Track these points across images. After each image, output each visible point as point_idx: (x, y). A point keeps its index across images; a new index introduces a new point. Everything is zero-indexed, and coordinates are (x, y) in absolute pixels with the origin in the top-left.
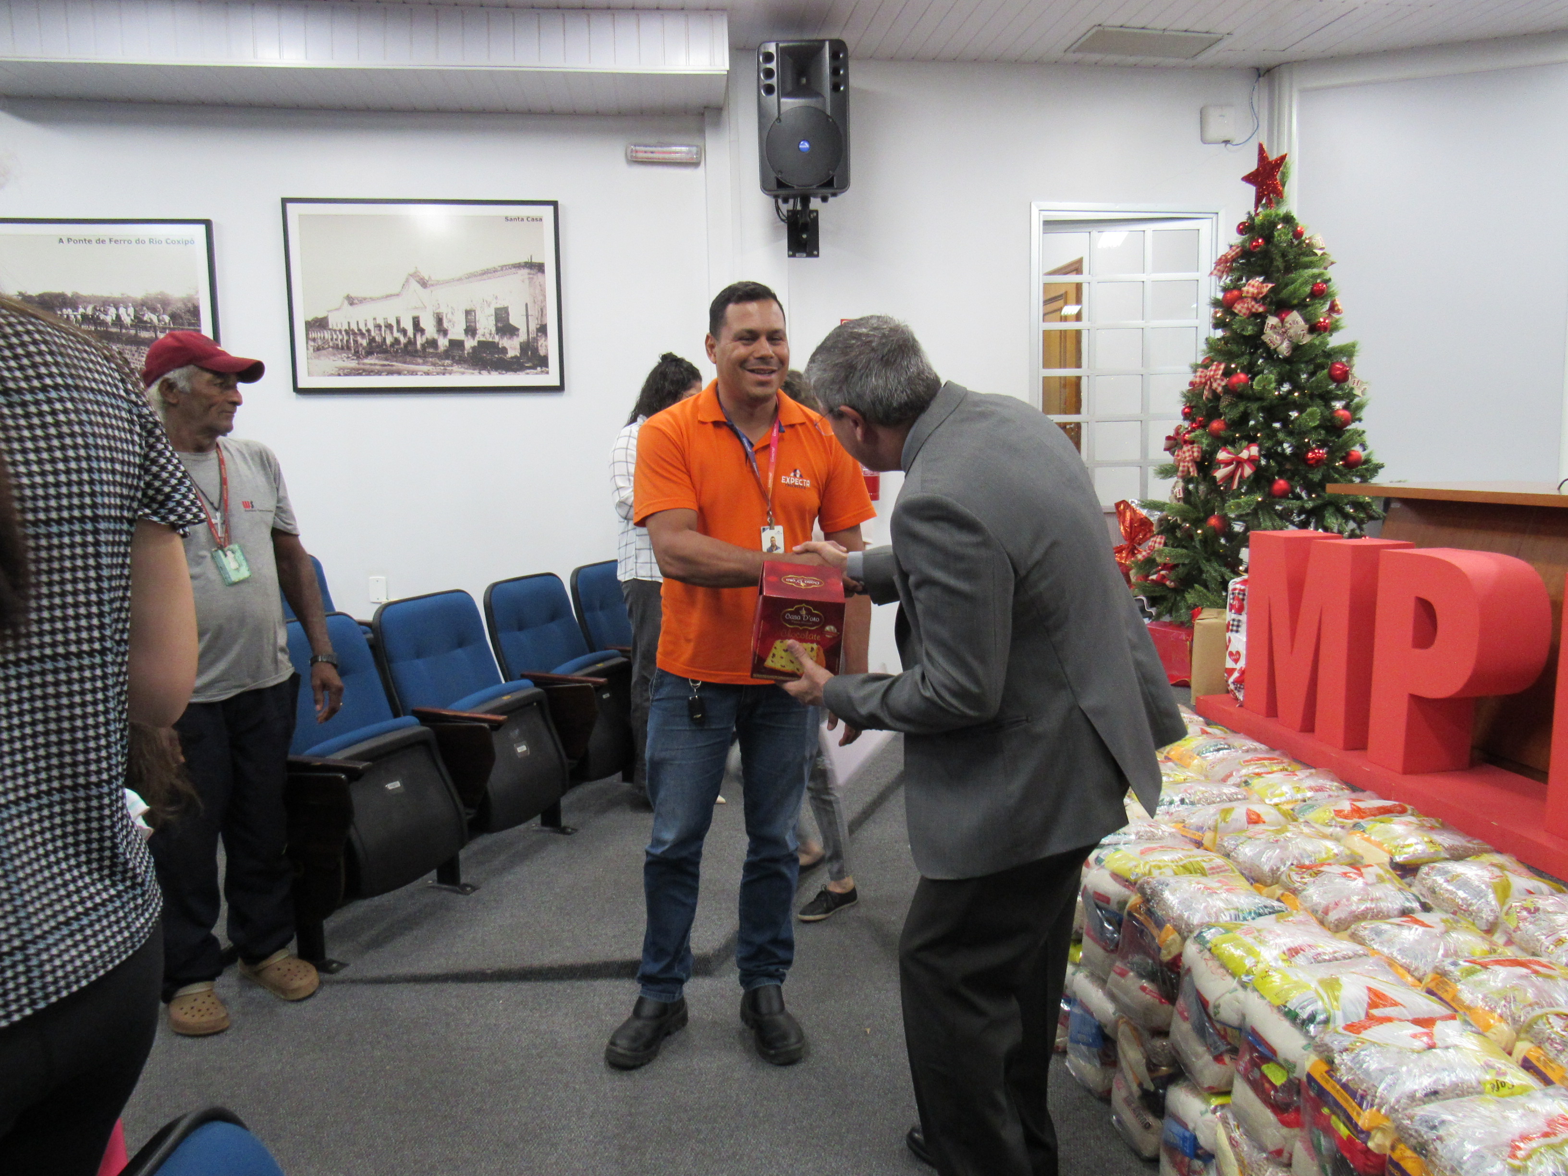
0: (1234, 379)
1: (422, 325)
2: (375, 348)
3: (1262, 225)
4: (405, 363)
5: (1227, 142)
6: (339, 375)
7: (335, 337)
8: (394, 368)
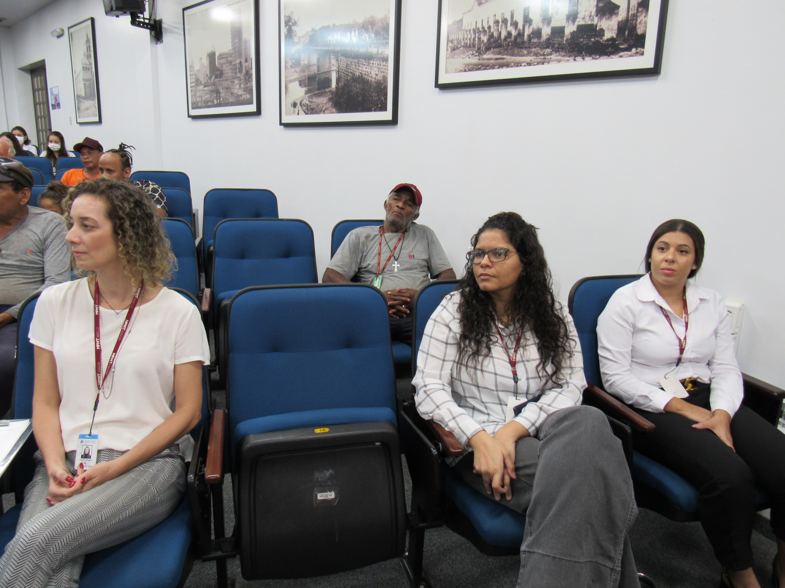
1: (530, 15)
2: (493, 43)
4: (513, 55)
6: (465, 71)
7: (466, 36)
8: (504, 61)
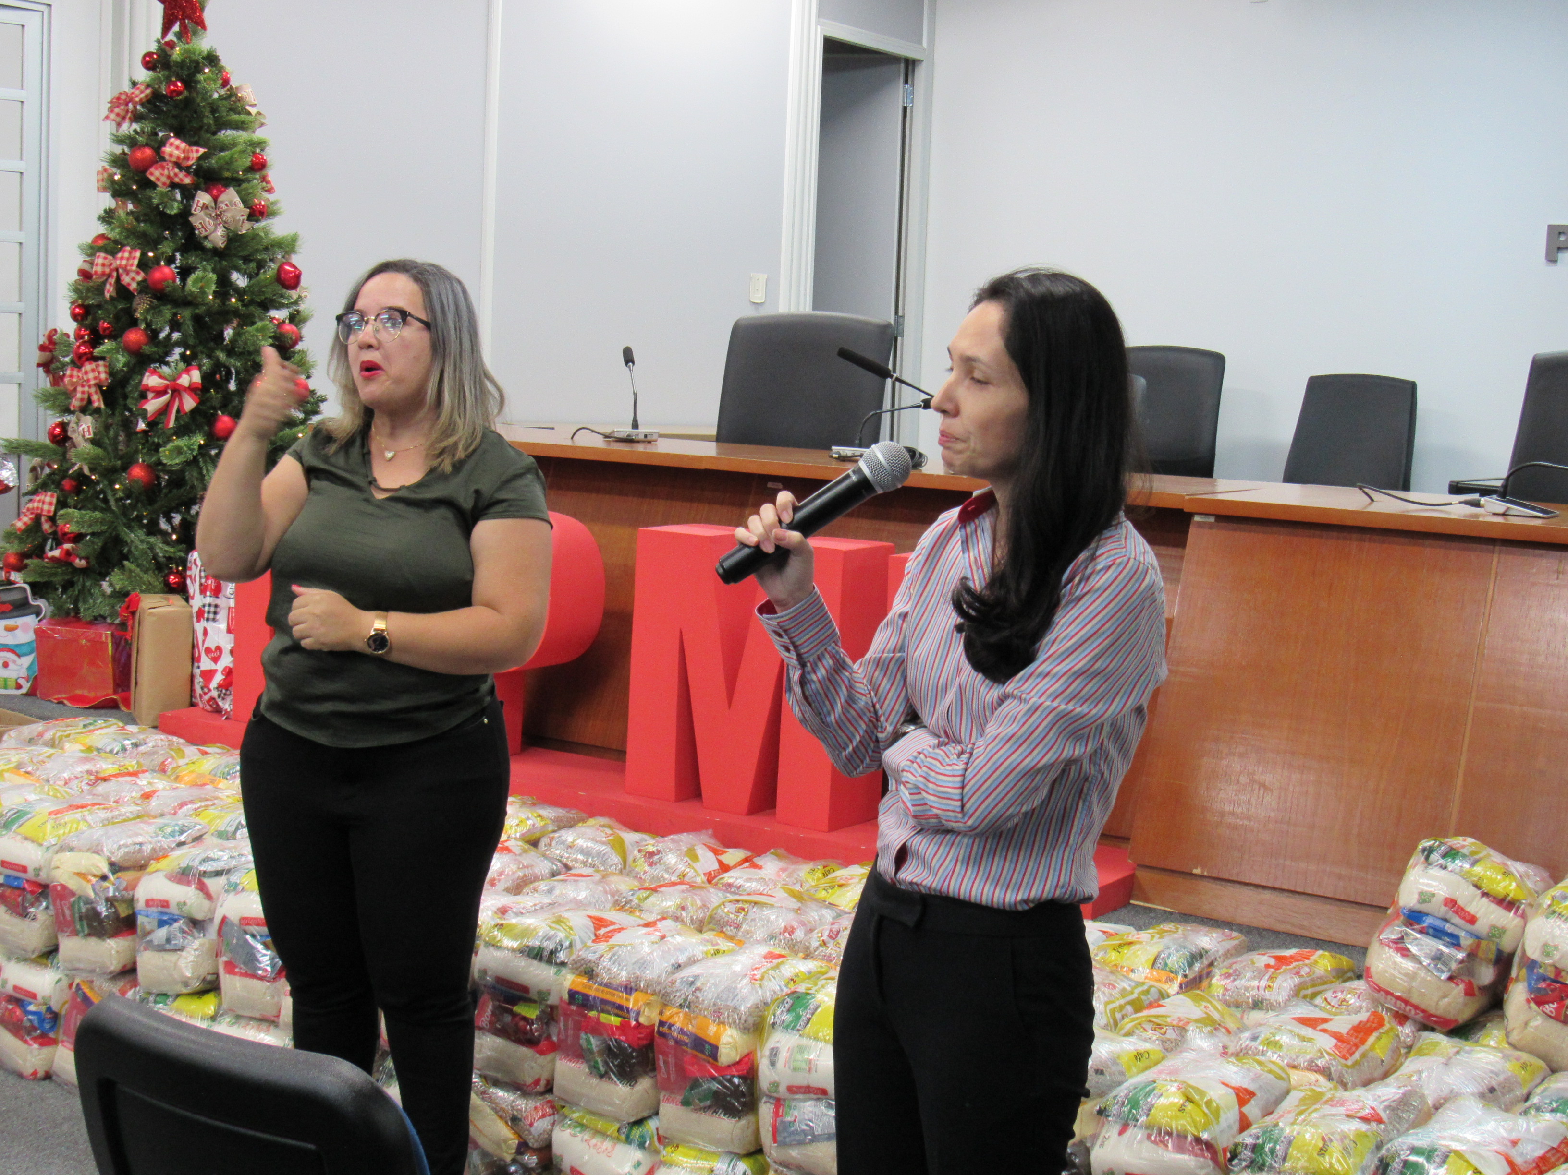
0: (157, 275)
3: (182, 64)
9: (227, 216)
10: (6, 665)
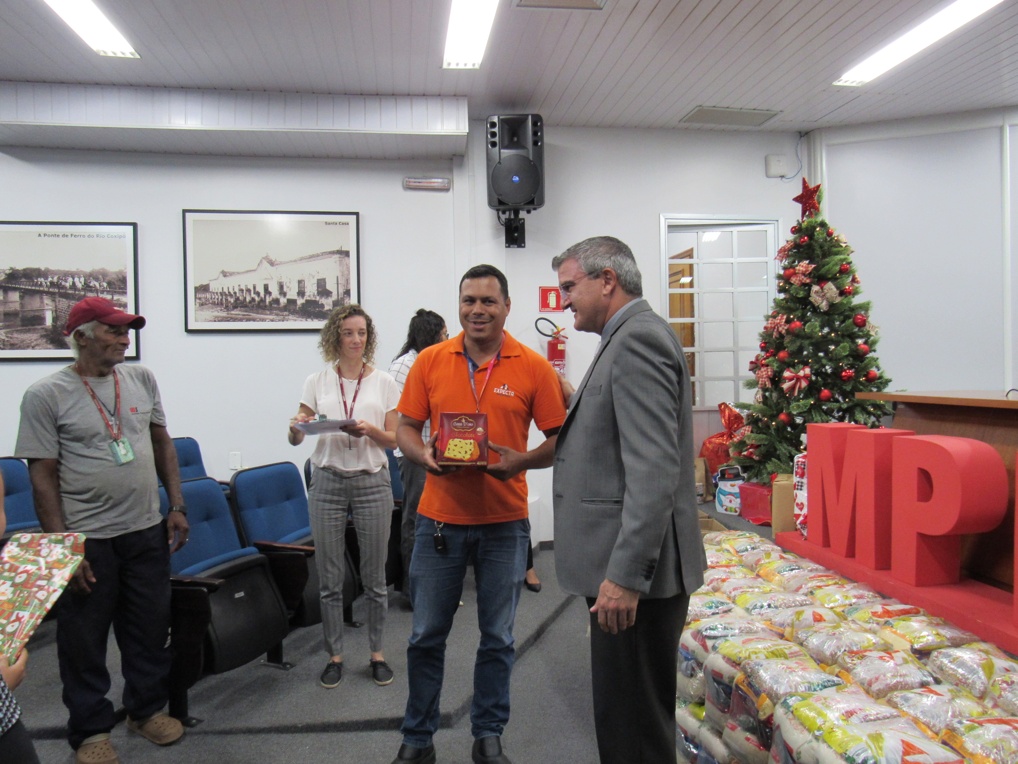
0: (793, 325)
1: (270, 289)
2: (239, 304)
3: (807, 228)
4: (258, 313)
5: (782, 177)
6: (215, 321)
7: (213, 297)
8: (251, 317)
9: (828, 295)
10: (731, 501)
